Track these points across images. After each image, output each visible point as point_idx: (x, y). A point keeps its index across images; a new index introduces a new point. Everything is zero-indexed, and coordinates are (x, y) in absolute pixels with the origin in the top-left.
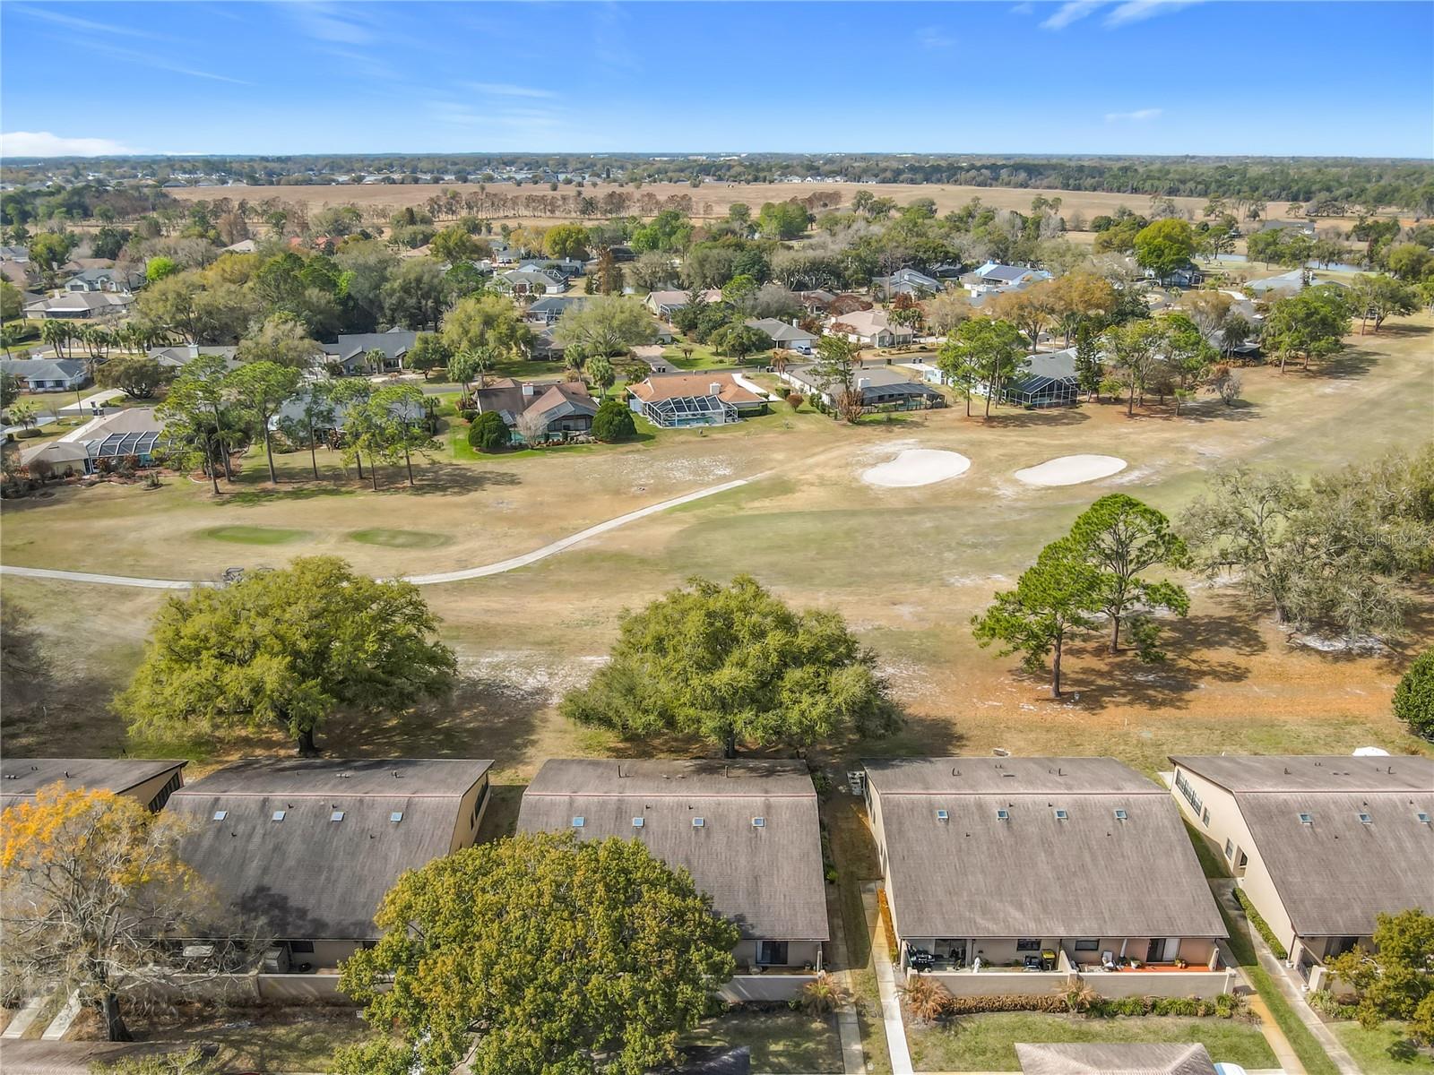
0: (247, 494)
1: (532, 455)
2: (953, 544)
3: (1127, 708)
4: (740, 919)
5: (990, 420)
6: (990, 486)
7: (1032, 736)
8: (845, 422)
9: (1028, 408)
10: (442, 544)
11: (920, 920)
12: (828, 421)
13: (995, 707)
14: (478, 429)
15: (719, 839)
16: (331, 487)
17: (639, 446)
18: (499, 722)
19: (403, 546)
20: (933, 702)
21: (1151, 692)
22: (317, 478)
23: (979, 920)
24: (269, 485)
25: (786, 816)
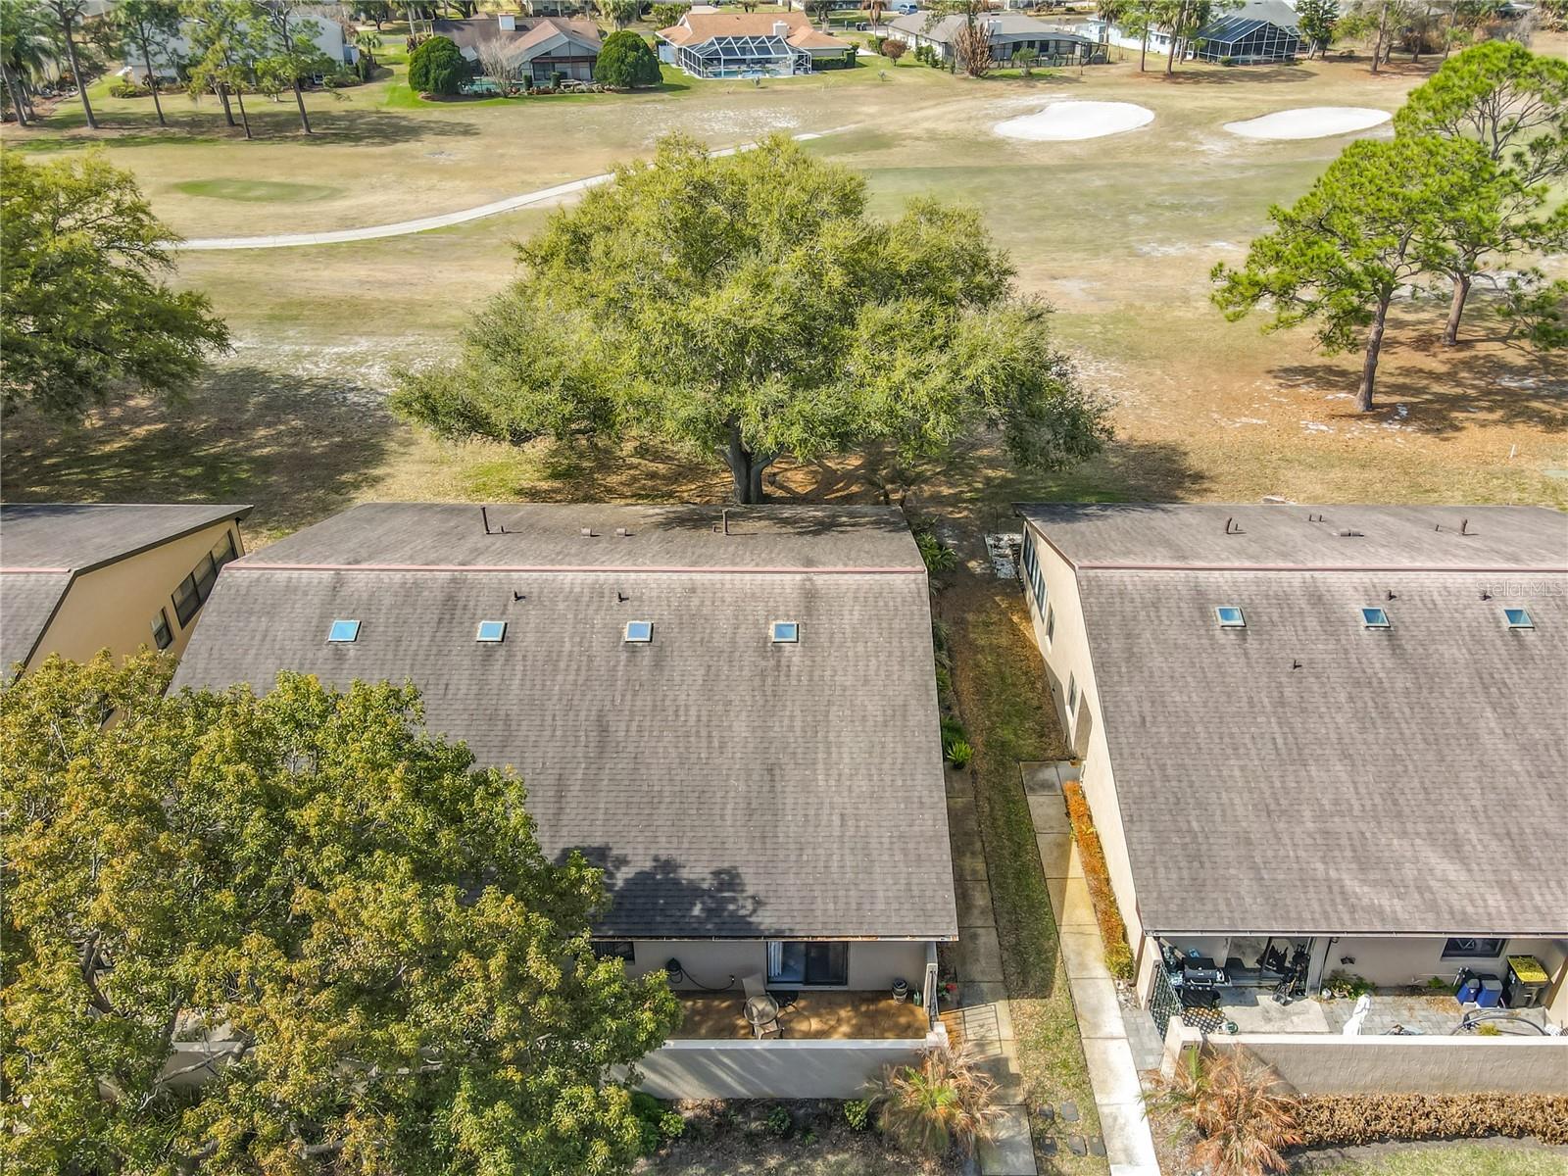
0: (44, 142)
1: (503, 103)
2: (1141, 206)
3: (1503, 429)
4: (728, 880)
5: (1172, 76)
6: (1187, 140)
7: (1336, 474)
8: (967, 74)
9: (1228, 63)
10: (323, 198)
11: (1198, 886)
12: (944, 76)
13: (1255, 428)
14: (421, 62)
15: (688, 668)
16: (184, 135)
17: (666, 96)
18: (317, 446)
19: (258, 199)
20: (1139, 417)
21: (1536, 404)
22: (163, 124)
23: (1352, 884)
24: (86, 131)
25: (851, 617)
